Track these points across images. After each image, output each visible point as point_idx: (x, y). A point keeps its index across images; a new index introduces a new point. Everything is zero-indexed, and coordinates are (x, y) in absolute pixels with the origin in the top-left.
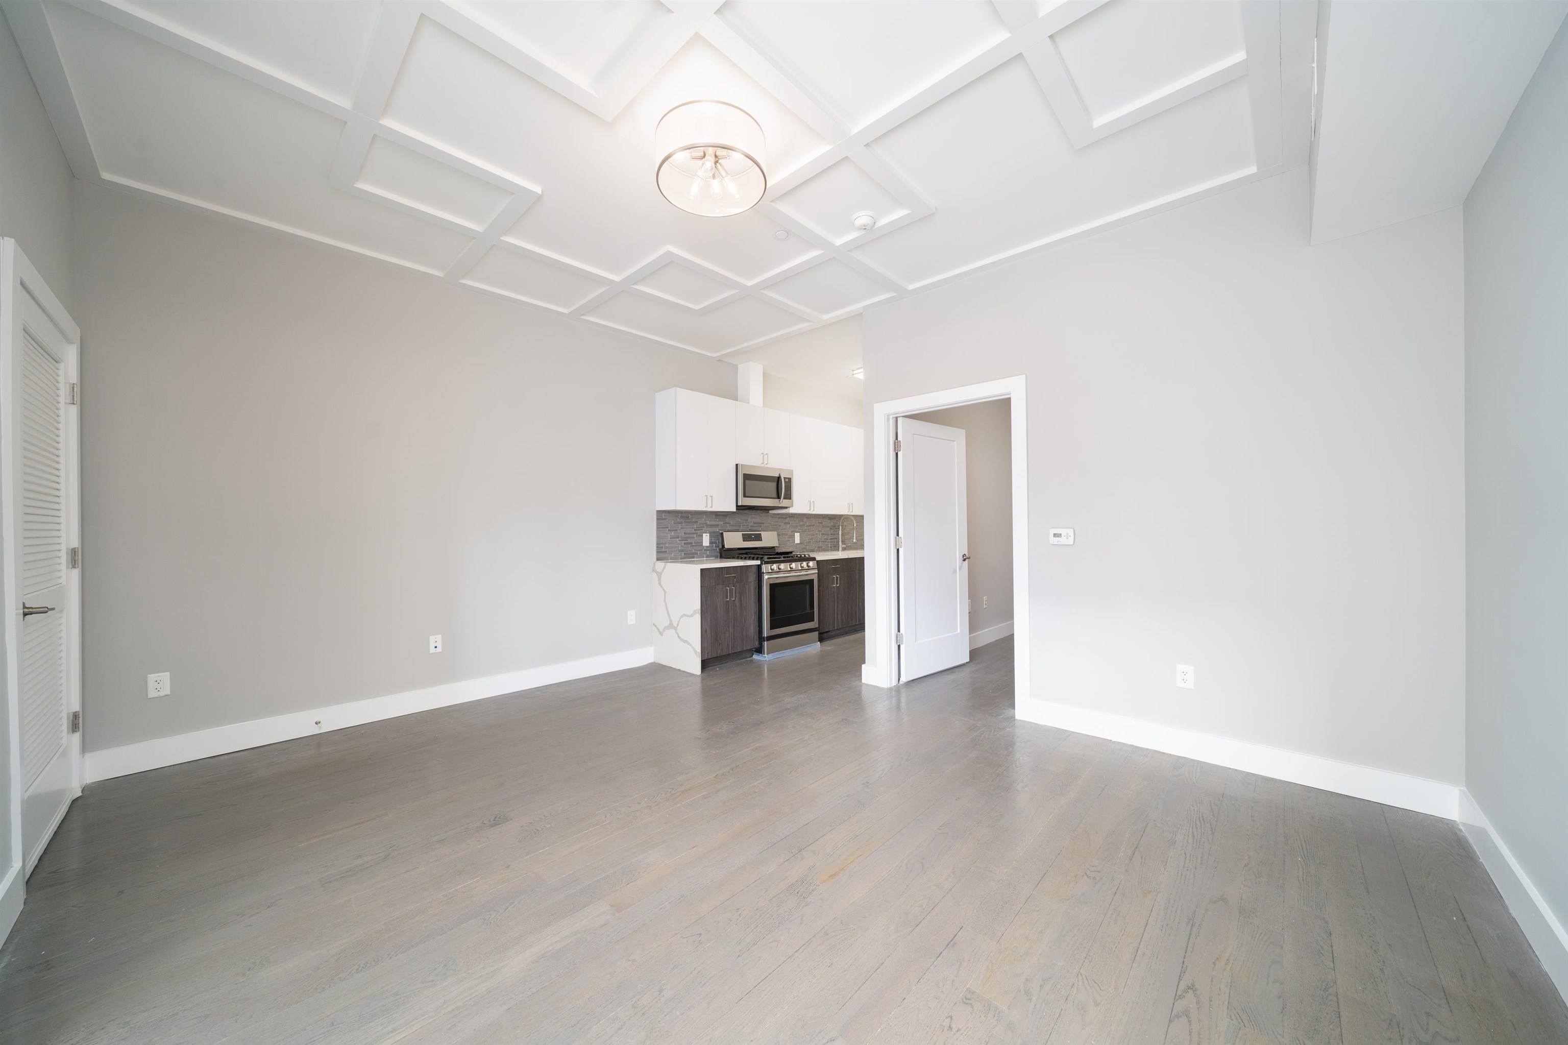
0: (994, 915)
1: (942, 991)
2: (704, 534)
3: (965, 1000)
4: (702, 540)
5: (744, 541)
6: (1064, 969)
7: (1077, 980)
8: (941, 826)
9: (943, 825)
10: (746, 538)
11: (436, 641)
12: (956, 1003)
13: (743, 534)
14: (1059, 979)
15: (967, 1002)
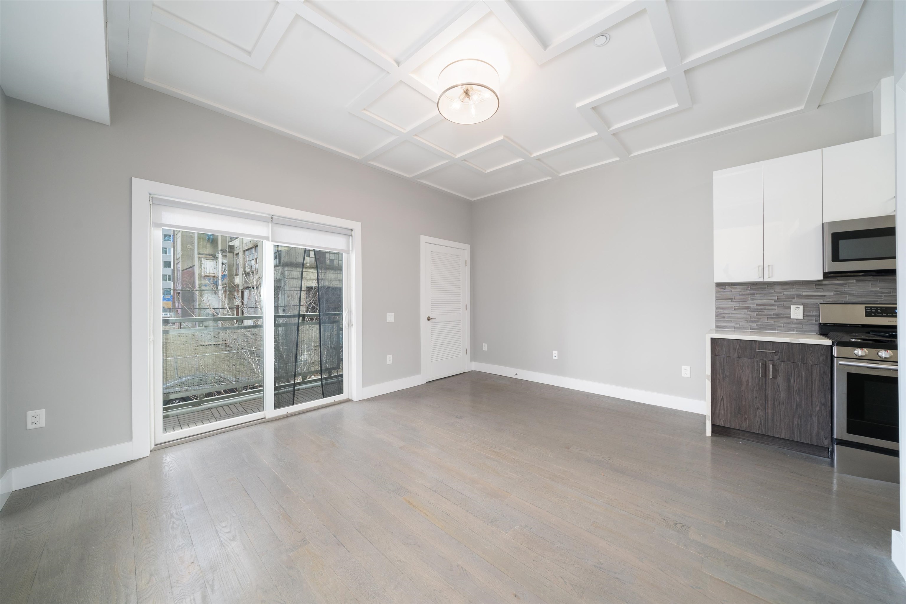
0: (352, 572)
1: (314, 532)
2: (792, 306)
3: (305, 539)
4: (790, 312)
5: (866, 316)
6: (293, 596)
7: (282, 599)
8: (462, 568)
9: (465, 570)
10: (869, 313)
11: (555, 353)
12: (305, 536)
13: (866, 307)
14: (289, 588)
15: (303, 540)
